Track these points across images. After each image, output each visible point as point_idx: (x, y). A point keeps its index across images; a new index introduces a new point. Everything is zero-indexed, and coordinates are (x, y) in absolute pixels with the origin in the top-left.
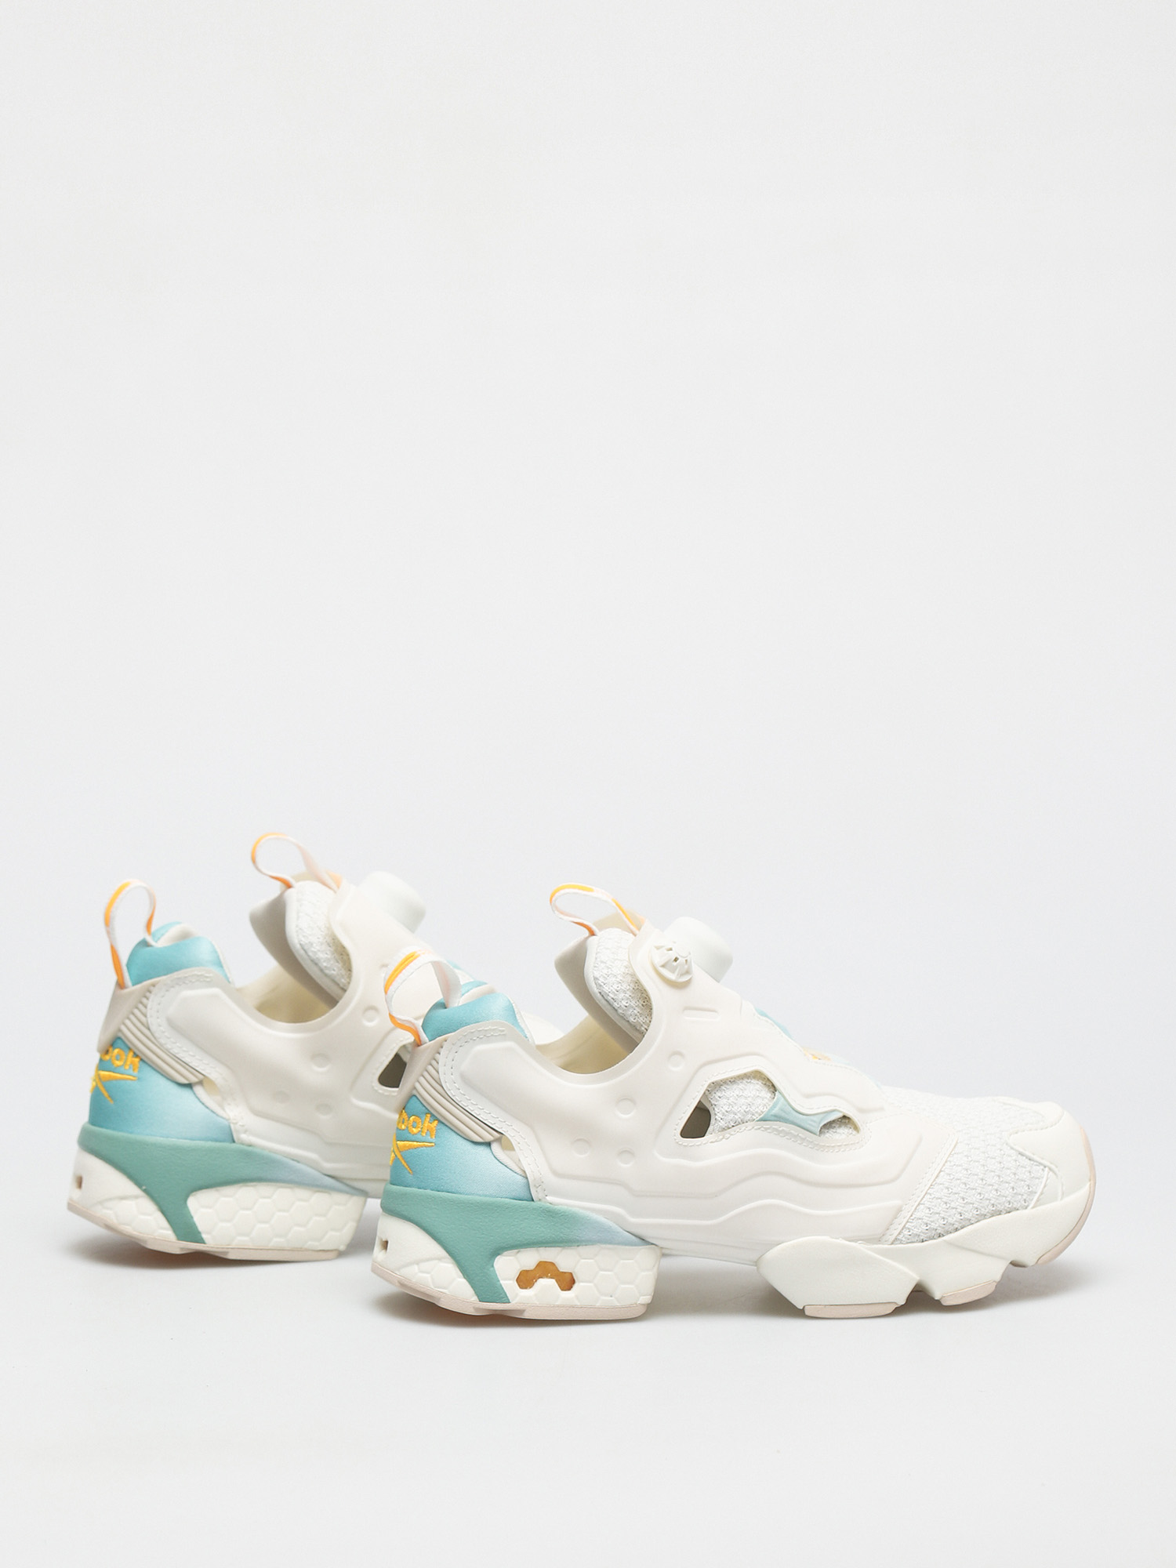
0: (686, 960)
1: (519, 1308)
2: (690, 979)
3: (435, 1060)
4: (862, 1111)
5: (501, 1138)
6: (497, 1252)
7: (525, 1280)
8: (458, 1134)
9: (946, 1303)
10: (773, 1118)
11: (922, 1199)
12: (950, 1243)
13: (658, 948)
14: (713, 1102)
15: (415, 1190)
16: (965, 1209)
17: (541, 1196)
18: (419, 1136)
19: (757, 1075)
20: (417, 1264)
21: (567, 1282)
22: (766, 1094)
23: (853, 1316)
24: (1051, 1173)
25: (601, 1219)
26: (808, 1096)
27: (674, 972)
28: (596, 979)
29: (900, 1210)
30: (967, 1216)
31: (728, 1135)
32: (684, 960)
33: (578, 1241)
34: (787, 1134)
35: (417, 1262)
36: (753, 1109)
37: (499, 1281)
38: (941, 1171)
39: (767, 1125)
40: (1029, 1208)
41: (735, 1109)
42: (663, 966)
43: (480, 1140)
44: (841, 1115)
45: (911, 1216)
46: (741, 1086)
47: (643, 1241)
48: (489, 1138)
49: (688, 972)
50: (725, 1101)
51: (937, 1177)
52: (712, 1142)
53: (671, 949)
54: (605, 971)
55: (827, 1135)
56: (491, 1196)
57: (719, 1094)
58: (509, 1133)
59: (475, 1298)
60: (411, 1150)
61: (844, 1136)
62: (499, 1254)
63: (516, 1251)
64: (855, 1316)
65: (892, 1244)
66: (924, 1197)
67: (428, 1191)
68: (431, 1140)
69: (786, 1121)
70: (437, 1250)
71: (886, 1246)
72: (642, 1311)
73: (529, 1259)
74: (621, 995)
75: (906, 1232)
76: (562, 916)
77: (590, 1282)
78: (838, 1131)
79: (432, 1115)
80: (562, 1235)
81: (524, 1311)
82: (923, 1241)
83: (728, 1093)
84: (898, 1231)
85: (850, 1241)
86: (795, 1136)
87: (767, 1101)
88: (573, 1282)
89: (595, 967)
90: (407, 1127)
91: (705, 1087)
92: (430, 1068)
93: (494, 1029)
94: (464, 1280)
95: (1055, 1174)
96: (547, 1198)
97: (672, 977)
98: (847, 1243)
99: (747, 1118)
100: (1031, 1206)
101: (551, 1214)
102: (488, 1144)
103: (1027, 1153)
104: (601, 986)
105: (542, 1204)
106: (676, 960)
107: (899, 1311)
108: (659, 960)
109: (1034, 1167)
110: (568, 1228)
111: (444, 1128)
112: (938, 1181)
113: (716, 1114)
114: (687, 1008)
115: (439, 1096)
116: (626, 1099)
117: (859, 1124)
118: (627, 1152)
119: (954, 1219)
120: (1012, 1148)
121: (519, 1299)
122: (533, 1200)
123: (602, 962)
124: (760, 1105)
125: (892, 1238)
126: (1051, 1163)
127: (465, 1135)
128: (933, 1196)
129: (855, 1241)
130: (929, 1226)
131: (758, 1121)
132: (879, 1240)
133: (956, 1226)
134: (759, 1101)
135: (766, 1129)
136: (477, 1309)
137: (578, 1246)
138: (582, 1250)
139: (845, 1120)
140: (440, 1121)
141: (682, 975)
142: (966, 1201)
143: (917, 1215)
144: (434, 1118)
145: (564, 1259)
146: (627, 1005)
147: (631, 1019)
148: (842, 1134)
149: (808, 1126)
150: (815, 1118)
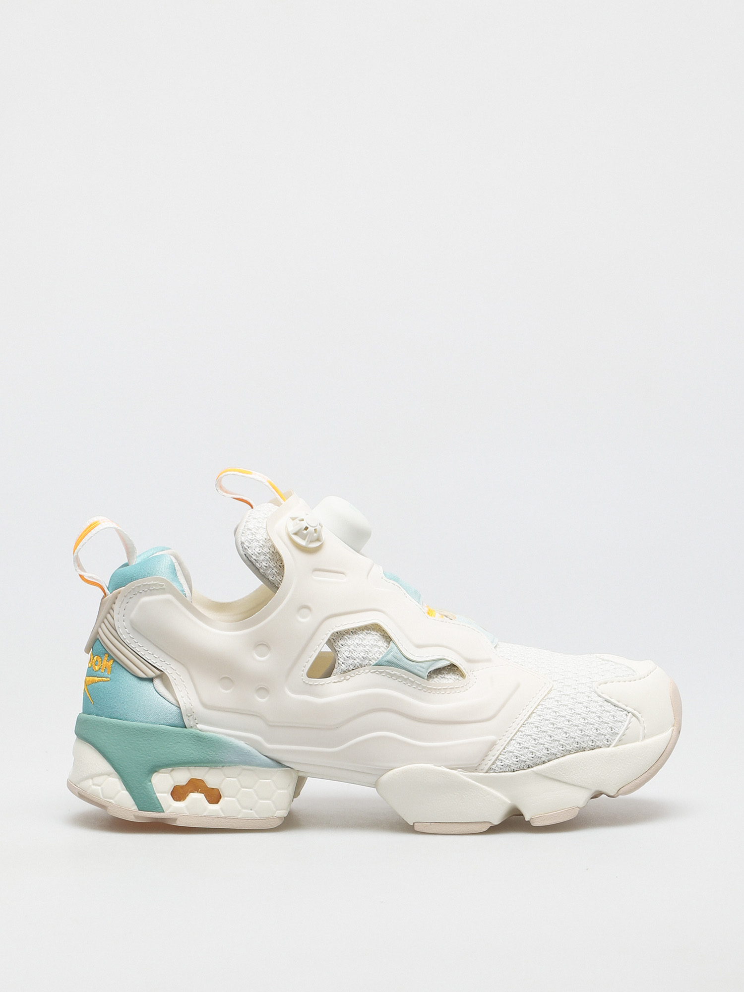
0: (315, 530)
1: (171, 817)
2: (321, 544)
3: (112, 609)
4: (469, 661)
5: (162, 676)
6: (154, 769)
7: (178, 793)
8: (128, 671)
9: (535, 823)
10: (386, 663)
11: (514, 736)
12: (537, 774)
13: (293, 519)
14: (337, 649)
15: (94, 716)
16: (551, 745)
17: (192, 724)
18: (99, 672)
19: (375, 628)
20: (92, 779)
21: (214, 796)
22: (382, 643)
23: (453, 833)
24: (634, 717)
25: (242, 744)
26: (419, 646)
27: (304, 540)
28: (242, 543)
29: (493, 744)
30: (553, 751)
31: (349, 677)
32: (313, 529)
33: (221, 762)
34: (398, 677)
35: (92, 777)
36: (370, 655)
37: (155, 794)
38: (533, 713)
39: (381, 669)
40: (611, 746)
41: (355, 655)
42: (296, 534)
43: (144, 676)
44: (447, 663)
45: (504, 749)
46: (361, 636)
47: (279, 764)
48: (151, 674)
49: (318, 540)
50: (346, 648)
51: (529, 717)
52: (334, 682)
53: (303, 520)
54: (250, 537)
55: (436, 679)
56: (151, 723)
57: (341, 642)
58: (168, 671)
59: (135, 808)
60: (93, 685)
61: (450, 681)
62: (156, 772)
63: (171, 769)
64: (456, 832)
65: (487, 772)
66: (516, 734)
67: (103, 718)
68: (108, 676)
69: (397, 666)
70: (106, 767)
71: (482, 774)
72: (279, 823)
73: (182, 776)
74: (262, 557)
75: (499, 763)
76: (224, 494)
77: (234, 797)
78: (446, 676)
79: (109, 655)
80: (208, 757)
81: (176, 819)
82: (514, 771)
83: (349, 642)
84: (492, 761)
85: (449, 769)
86: (406, 680)
87: (383, 649)
88: (220, 797)
89: (243, 533)
90: (92, 665)
91: (329, 636)
92: (109, 616)
93: (155, 584)
94: (127, 792)
95: (637, 718)
96: (197, 725)
97: (303, 543)
98: (448, 770)
99: (364, 663)
100: (613, 745)
101: (200, 740)
102: (151, 680)
103: (613, 700)
104: (246, 549)
105: (193, 730)
106: (306, 528)
107: (493, 830)
108: (292, 528)
109: (618, 713)
110: (214, 751)
111: (118, 666)
112: (530, 721)
113: (339, 659)
114: (316, 570)
115: (114, 639)
116: (262, 644)
117: (464, 671)
118: (263, 690)
119: (542, 753)
120: (599, 696)
121: (172, 808)
122: (186, 727)
123: (249, 529)
124: (376, 652)
125: (487, 768)
126: (635, 710)
127: (133, 672)
128: (524, 733)
129: (455, 769)
130: (519, 758)
131: (373, 665)
132: (475, 769)
133: (543, 759)
134: (376, 649)
135: (381, 673)
136: (136, 817)
137: (223, 767)
138: (227, 770)
139: (452, 668)
140: (114, 661)
141: (311, 542)
142: (553, 738)
143: (510, 748)
144: (110, 657)
145: (212, 778)
146: (267, 565)
147: (271, 578)
148: (449, 679)
149: (416, 671)
150: (423, 665)
